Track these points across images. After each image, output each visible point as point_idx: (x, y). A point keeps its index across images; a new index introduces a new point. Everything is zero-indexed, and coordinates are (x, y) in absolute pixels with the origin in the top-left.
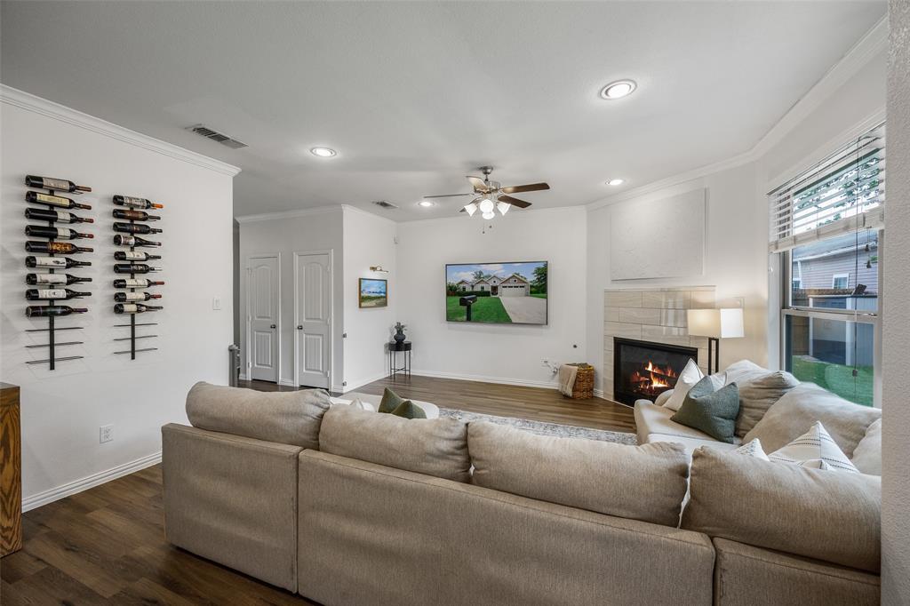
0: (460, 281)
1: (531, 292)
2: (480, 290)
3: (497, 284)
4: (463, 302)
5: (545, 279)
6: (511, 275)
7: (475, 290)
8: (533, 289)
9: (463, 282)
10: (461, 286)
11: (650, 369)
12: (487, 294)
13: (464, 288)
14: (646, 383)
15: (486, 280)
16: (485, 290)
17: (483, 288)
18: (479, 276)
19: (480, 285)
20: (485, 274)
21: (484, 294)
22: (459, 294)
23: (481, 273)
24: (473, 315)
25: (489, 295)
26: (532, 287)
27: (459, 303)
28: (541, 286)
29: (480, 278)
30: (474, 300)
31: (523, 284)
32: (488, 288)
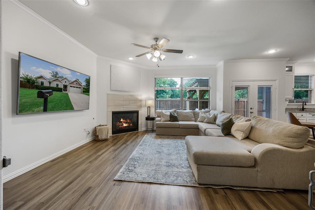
0: (39, 75)
1: (83, 92)
2: (55, 86)
3: (67, 84)
4: (40, 95)
5: (89, 85)
6: (75, 80)
7: (52, 85)
8: (84, 90)
9: (41, 77)
10: (40, 80)
11: (122, 120)
12: (60, 90)
13: (42, 83)
14: (121, 125)
15: (60, 79)
16: (59, 87)
17: (57, 85)
18: (55, 75)
19: (56, 83)
20: (60, 75)
21: (58, 90)
22: (37, 87)
23: (57, 73)
24: (49, 106)
25: (62, 91)
26: (84, 88)
27: (36, 95)
28: (87, 89)
29: (56, 77)
30: (51, 93)
31: (80, 87)
32: (61, 86)
